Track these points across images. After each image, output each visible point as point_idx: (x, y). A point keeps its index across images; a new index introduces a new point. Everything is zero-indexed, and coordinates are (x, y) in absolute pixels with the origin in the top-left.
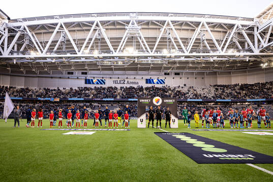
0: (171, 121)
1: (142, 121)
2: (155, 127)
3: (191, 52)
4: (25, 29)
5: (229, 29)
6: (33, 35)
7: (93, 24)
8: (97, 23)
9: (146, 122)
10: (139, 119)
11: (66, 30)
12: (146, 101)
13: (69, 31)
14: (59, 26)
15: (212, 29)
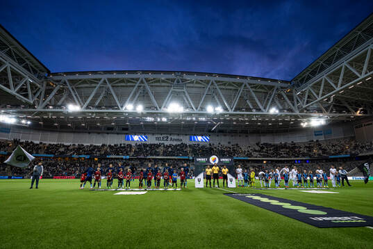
0: (229, 180)
1: (199, 180)
2: (212, 186)
3: (236, 110)
4: (65, 83)
5: (270, 90)
6: (73, 90)
7: (137, 81)
8: (142, 81)
9: (203, 181)
10: (196, 179)
11: (109, 85)
12: (203, 160)
13: (113, 86)
14: (102, 80)
15: (254, 89)
